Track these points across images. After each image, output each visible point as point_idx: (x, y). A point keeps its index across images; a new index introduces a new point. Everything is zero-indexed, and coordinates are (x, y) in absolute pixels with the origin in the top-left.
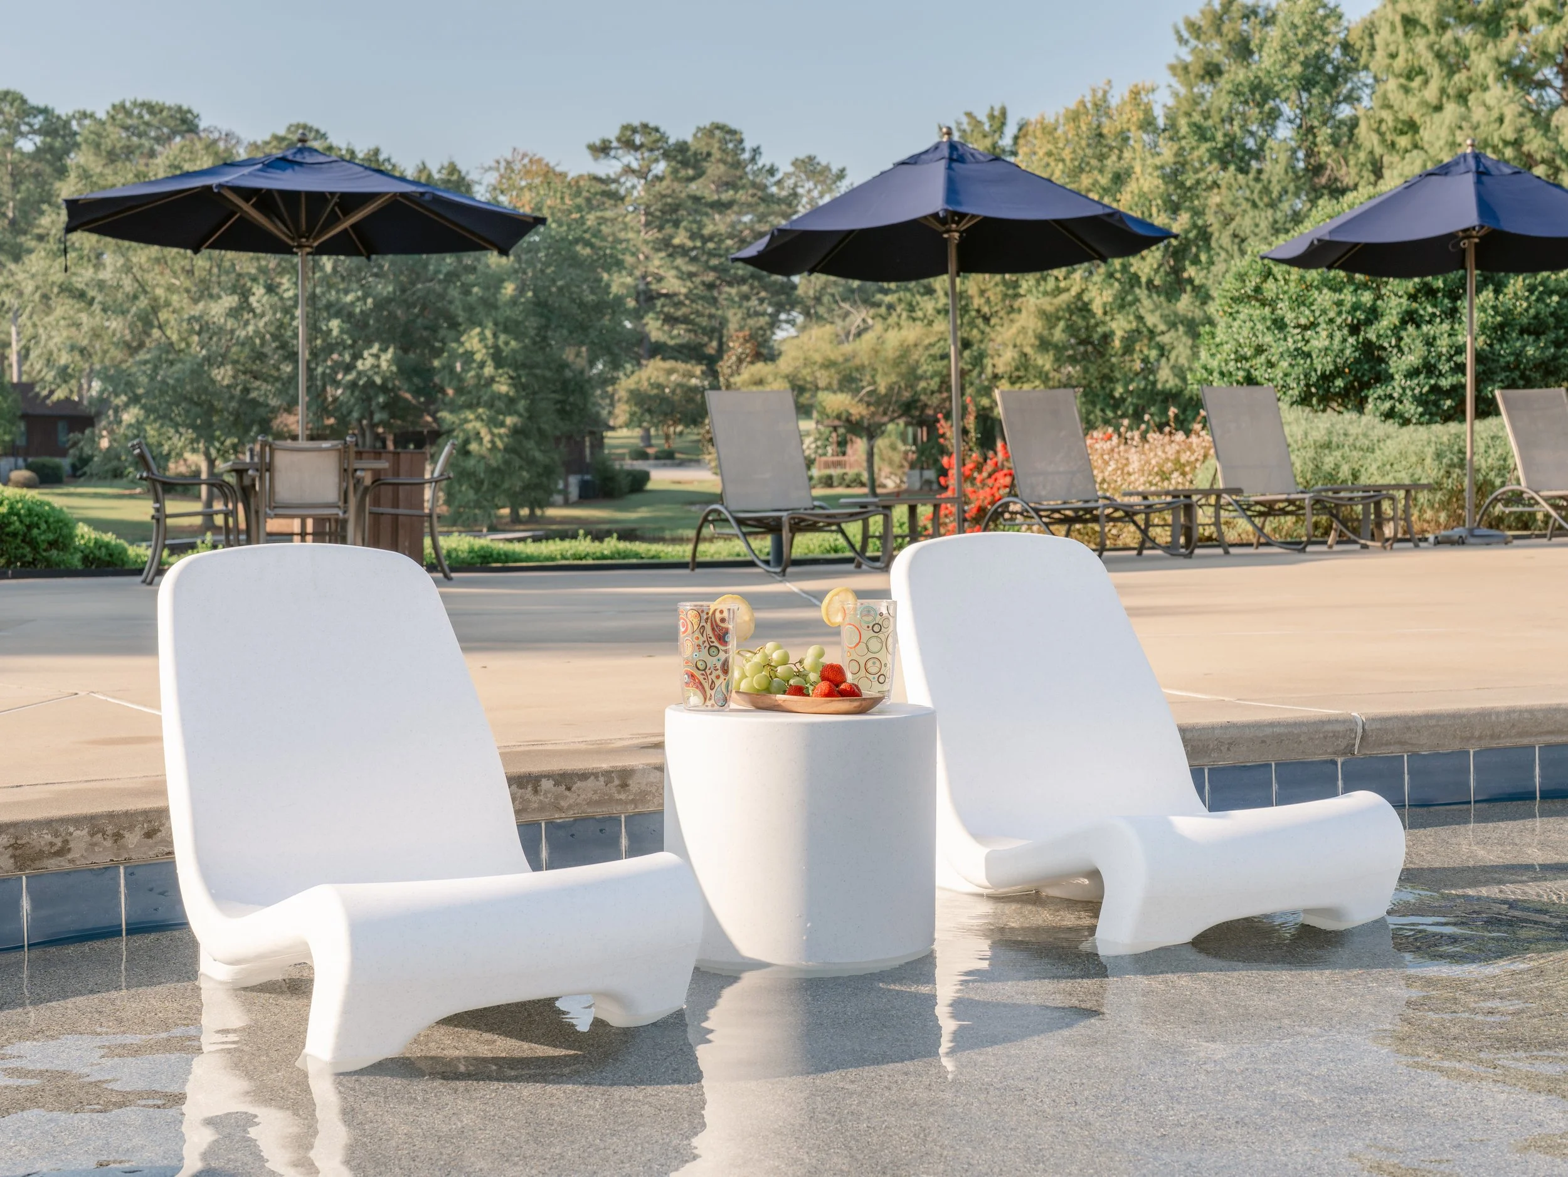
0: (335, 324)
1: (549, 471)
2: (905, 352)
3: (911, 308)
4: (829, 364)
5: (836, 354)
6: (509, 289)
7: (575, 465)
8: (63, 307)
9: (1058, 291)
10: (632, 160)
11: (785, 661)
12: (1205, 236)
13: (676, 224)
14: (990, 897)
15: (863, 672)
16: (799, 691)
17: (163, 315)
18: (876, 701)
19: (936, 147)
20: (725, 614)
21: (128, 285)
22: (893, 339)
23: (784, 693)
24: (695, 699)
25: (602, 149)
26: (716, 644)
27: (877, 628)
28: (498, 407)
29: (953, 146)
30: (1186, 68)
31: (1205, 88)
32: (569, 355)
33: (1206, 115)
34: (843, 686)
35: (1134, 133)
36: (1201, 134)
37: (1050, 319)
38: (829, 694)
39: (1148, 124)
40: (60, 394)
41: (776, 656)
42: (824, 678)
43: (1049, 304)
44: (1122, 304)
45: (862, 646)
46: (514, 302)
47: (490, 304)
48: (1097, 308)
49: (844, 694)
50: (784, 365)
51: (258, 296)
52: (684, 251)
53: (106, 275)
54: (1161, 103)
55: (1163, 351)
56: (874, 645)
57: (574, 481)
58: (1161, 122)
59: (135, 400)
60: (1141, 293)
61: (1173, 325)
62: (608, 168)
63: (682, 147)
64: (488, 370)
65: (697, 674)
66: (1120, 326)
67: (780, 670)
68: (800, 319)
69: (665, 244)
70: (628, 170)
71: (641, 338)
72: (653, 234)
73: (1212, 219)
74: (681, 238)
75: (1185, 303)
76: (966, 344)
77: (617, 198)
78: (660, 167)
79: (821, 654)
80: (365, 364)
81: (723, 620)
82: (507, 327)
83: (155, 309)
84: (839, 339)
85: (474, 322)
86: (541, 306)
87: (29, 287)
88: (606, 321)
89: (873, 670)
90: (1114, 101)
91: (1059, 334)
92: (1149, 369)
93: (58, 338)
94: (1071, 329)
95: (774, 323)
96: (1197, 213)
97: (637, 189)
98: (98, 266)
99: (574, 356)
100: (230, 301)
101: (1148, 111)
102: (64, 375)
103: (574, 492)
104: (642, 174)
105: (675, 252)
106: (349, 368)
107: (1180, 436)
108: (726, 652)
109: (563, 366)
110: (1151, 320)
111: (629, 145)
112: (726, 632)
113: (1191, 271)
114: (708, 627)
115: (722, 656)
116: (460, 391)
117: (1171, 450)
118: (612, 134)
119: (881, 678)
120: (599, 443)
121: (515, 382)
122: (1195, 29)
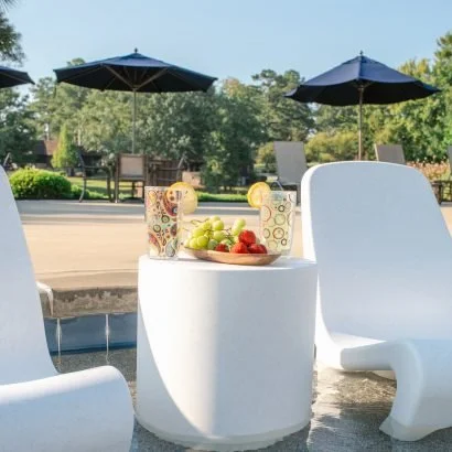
0: (172, 129)
1: (236, 176)
2: (347, 141)
3: (350, 128)
4: (324, 145)
5: (326, 141)
6: (225, 120)
7: (244, 173)
8: (93, 123)
9: (396, 123)
10: (266, 81)
11: (221, 228)
12: (443, 106)
13: (278, 101)
14: (345, 373)
15: (272, 238)
16: (223, 249)
17: (122, 126)
18: (275, 257)
19: (357, 58)
20: (174, 195)
21: (111, 116)
22: (344, 136)
23: (214, 249)
24: (154, 251)
25: (256, 77)
26: (167, 214)
27: (282, 209)
28: (221, 156)
29: (363, 57)
30: (440, 53)
31: (446, 60)
32: (243, 139)
33: (446, 68)
34: (253, 247)
35: (423, 74)
36: (444, 74)
37: (393, 132)
38: (241, 251)
39: (427, 71)
40: (91, 149)
41: (215, 224)
42: (241, 240)
43: (394, 127)
44: (417, 127)
45: (272, 220)
46: (227, 123)
47: (219, 123)
48: (408, 129)
49: (252, 252)
50: (309, 145)
51: (150, 120)
52: (280, 109)
53: (105, 113)
54: (432, 65)
55: (429, 143)
56: (280, 220)
57: (244, 179)
58: (431, 70)
59: (112, 151)
60: (423, 124)
61: (432, 135)
62: (258, 83)
63: (281, 77)
64: (218, 144)
65: (155, 234)
66: (415, 135)
67: (216, 234)
68: (315, 131)
69: (274, 107)
70: (264, 84)
71: (266, 136)
72: (270, 104)
73: (447, 102)
74: (279, 105)
75: (437, 128)
76: (367, 139)
77: (261, 93)
78: (274, 83)
79: (243, 224)
80: (181, 142)
81: (172, 199)
82: (225, 131)
83: (119, 124)
84: (326, 137)
85: (214, 129)
86: (236, 125)
87: (83, 117)
88: (255, 129)
89: (279, 236)
90: (417, 63)
91: (396, 137)
92: (424, 148)
93: (91, 132)
94: (400, 136)
95: (307, 132)
96: (441, 100)
97: (266, 90)
98: (103, 111)
99: (245, 140)
100: (141, 122)
101: (427, 67)
102: (92, 144)
103: (244, 183)
104: (268, 85)
105: (277, 109)
106: (176, 142)
107: (437, 165)
108: (175, 220)
109: (242, 143)
110: (426, 133)
111: (264, 76)
112: (176, 207)
113: (439, 118)
114: (162, 202)
115: (172, 223)
116: (210, 150)
117: (433, 170)
118: (259, 73)
119: (283, 241)
120: (252, 168)
121: (226, 147)
122: (443, 41)
